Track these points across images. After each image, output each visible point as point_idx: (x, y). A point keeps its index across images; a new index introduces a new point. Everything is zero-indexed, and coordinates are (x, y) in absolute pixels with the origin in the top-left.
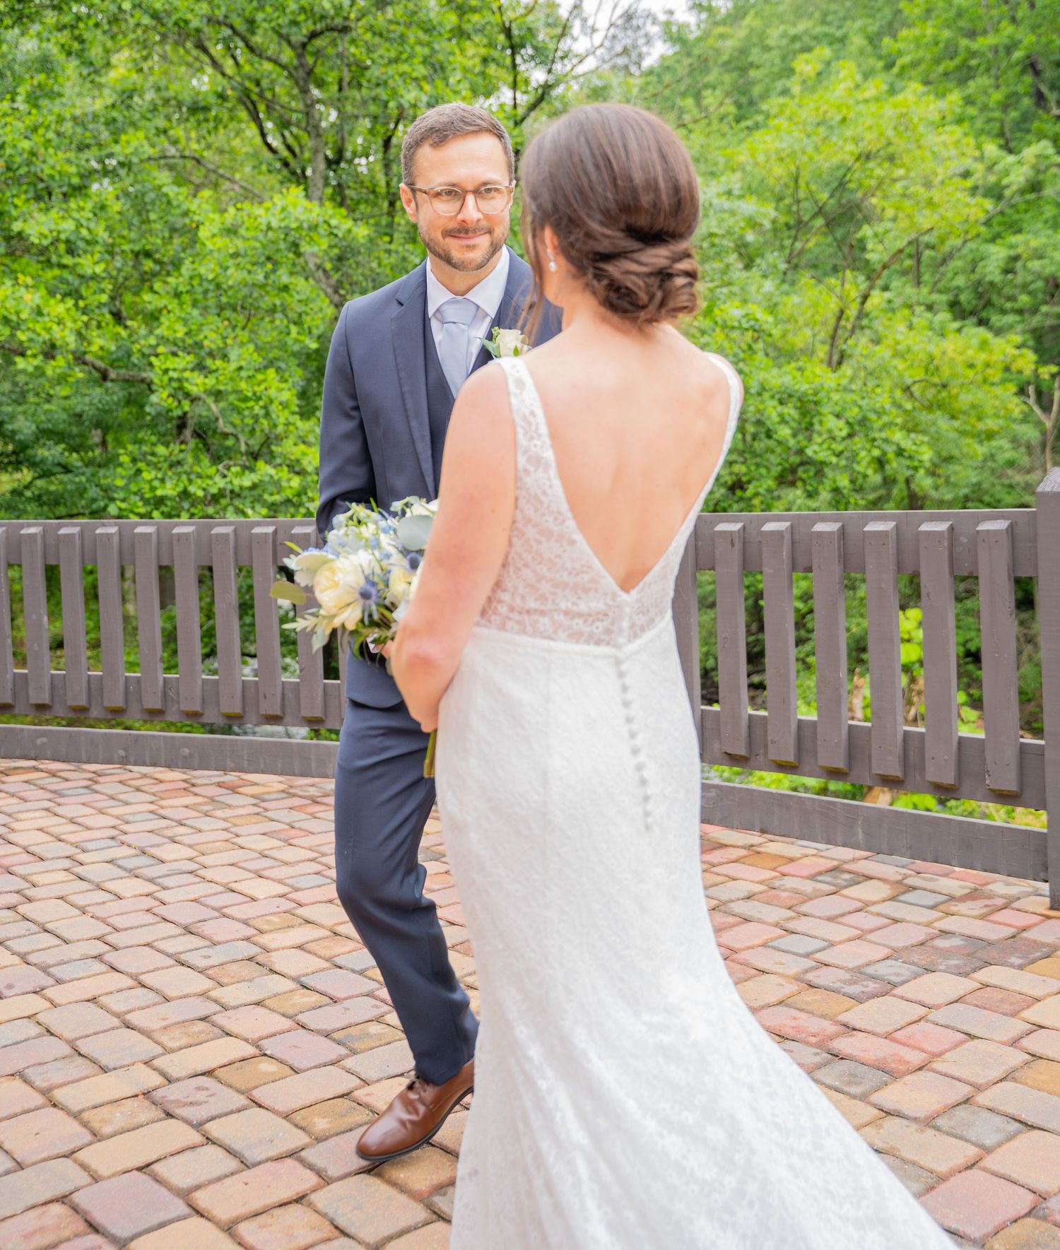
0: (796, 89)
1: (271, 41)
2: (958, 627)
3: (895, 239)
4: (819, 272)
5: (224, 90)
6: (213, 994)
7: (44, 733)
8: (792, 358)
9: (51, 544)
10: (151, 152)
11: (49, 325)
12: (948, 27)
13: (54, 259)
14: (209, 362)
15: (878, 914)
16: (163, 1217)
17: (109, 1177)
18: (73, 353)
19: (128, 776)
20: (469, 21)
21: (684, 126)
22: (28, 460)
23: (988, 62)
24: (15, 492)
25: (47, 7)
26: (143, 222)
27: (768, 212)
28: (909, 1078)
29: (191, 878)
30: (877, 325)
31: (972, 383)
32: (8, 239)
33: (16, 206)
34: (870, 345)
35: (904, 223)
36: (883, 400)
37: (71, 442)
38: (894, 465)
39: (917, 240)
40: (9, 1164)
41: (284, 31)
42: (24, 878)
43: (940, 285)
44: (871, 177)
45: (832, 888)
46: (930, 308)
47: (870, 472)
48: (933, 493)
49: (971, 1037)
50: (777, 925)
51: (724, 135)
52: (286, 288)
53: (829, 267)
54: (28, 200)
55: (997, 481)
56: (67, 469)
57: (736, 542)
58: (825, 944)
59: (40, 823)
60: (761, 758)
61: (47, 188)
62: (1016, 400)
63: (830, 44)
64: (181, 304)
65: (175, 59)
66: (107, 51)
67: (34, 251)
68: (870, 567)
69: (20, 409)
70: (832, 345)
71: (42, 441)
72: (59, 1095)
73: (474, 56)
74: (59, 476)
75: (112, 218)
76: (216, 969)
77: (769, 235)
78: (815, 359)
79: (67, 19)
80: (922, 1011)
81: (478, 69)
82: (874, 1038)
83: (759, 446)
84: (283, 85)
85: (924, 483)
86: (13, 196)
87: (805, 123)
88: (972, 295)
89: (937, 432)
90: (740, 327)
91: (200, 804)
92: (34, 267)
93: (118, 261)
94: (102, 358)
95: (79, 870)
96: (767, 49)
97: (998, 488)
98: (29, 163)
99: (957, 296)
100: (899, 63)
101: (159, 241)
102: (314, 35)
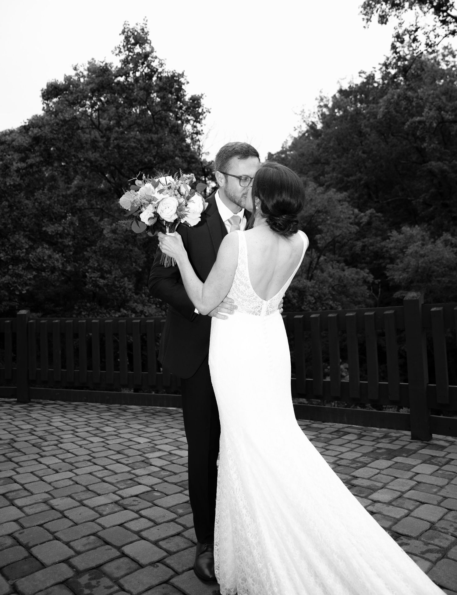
5: (110, 188)
6: (132, 472)
11: (53, 261)
17: (109, 528)
26: (85, 229)
30: (322, 267)
32: (41, 233)
33: (44, 222)
34: (321, 273)
39: (334, 240)
43: (341, 255)
44: (320, 218)
45: (338, 436)
46: (338, 262)
52: (131, 250)
54: (47, 221)
60: (311, 395)
64: (96, 255)
76: (131, 464)
78: (303, 278)
86: (43, 219)
95: (77, 434)
101: (89, 235)
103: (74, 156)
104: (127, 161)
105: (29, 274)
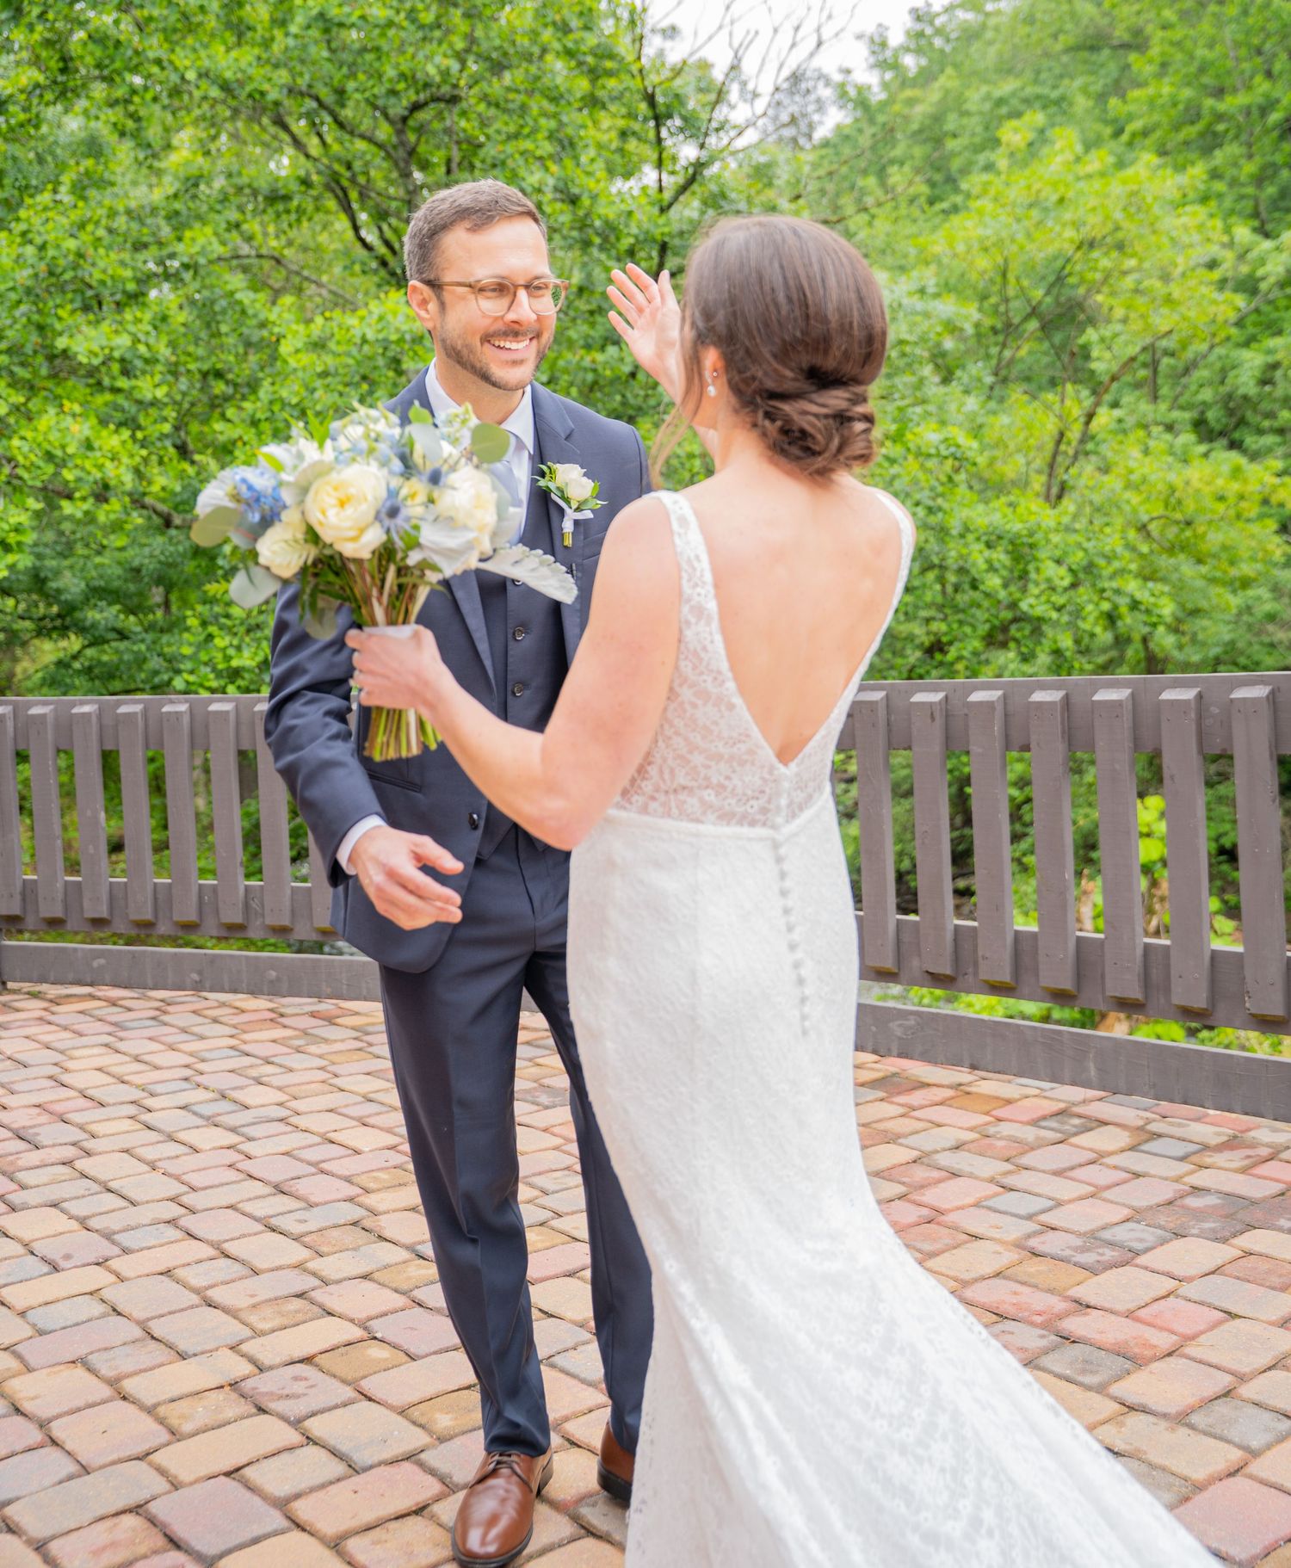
0: (1003, 164)
1: (364, 115)
2: (1210, 819)
3: (1126, 344)
4: (1033, 386)
5: (308, 174)
6: (311, 1265)
7: (102, 954)
8: (1001, 491)
9: (108, 725)
10: (220, 250)
11: (101, 461)
12: (1189, 84)
13: (106, 381)
15: (1115, 1167)
16: (257, 1530)
17: (191, 1484)
18: (130, 494)
19: (205, 1004)
20: (604, 87)
21: (866, 210)
22: (76, 625)
23: (1239, 127)
24: (60, 663)
25: (96, 78)
26: (213, 336)
27: (970, 314)
28: (1155, 1366)
29: (281, 1127)
30: (1104, 449)
31: (1222, 519)
32: (51, 358)
33: (60, 319)
34: (1097, 474)
35: (1136, 325)
36: (1113, 540)
37: (128, 602)
38: (1128, 620)
39: (1153, 345)
40: (72, 1468)
41: (380, 102)
42: (82, 1128)
43: (1182, 400)
44: (1095, 269)
45: (1059, 1136)
46: (1169, 428)
47: (1098, 630)
48: (1176, 654)
49: (1232, 1315)
50: (991, 1180)
51: (915, 221)
53: (1044, 380)
54: (73, 312)
55: (1254, 639)
56: (123, 635)
57: (937, 715)
58: (1051, 1203)
59: (99, 1062)
60: (970, 978)
61: (97, 296)
62: (1277, 539)
63: (1044, 107)
64: (259, 434)
65: (249, 139)
66: (167, 130)
67: (82, 372)
68: (1100, 744)
69: (66, 563)
70: (1050, 475)
71: (93, 601)
72: (129, 1385)
73: (610, 129)
74: (114, 644)
75: (175, 331)
76: (314, 1236)
77: (972, 342)
78: (1030, 493)
79: (120, 93)
80: (1171, 1284)
81: (614, 146)
82: (1113, 1317)
83: (962, 599)
84: (379, 168)
85: (1165, 641)
86: (57, 306)
87: (1014, 205)
88: (1222, 412)
89: (1180, 580)
90: (938, 455)
91: (291, 1038)
92: (82, 391)
93: (183, 383)
94: (163, 501)
95: (147, 1117)
96: (966, 114)
97: (1256, 647)
99: (1203, 413)
100: (1129, 129)
101: (232, 358)
102: (416, 107)
103: (158, 62)
104: (361, 77)
105: (12, 509)
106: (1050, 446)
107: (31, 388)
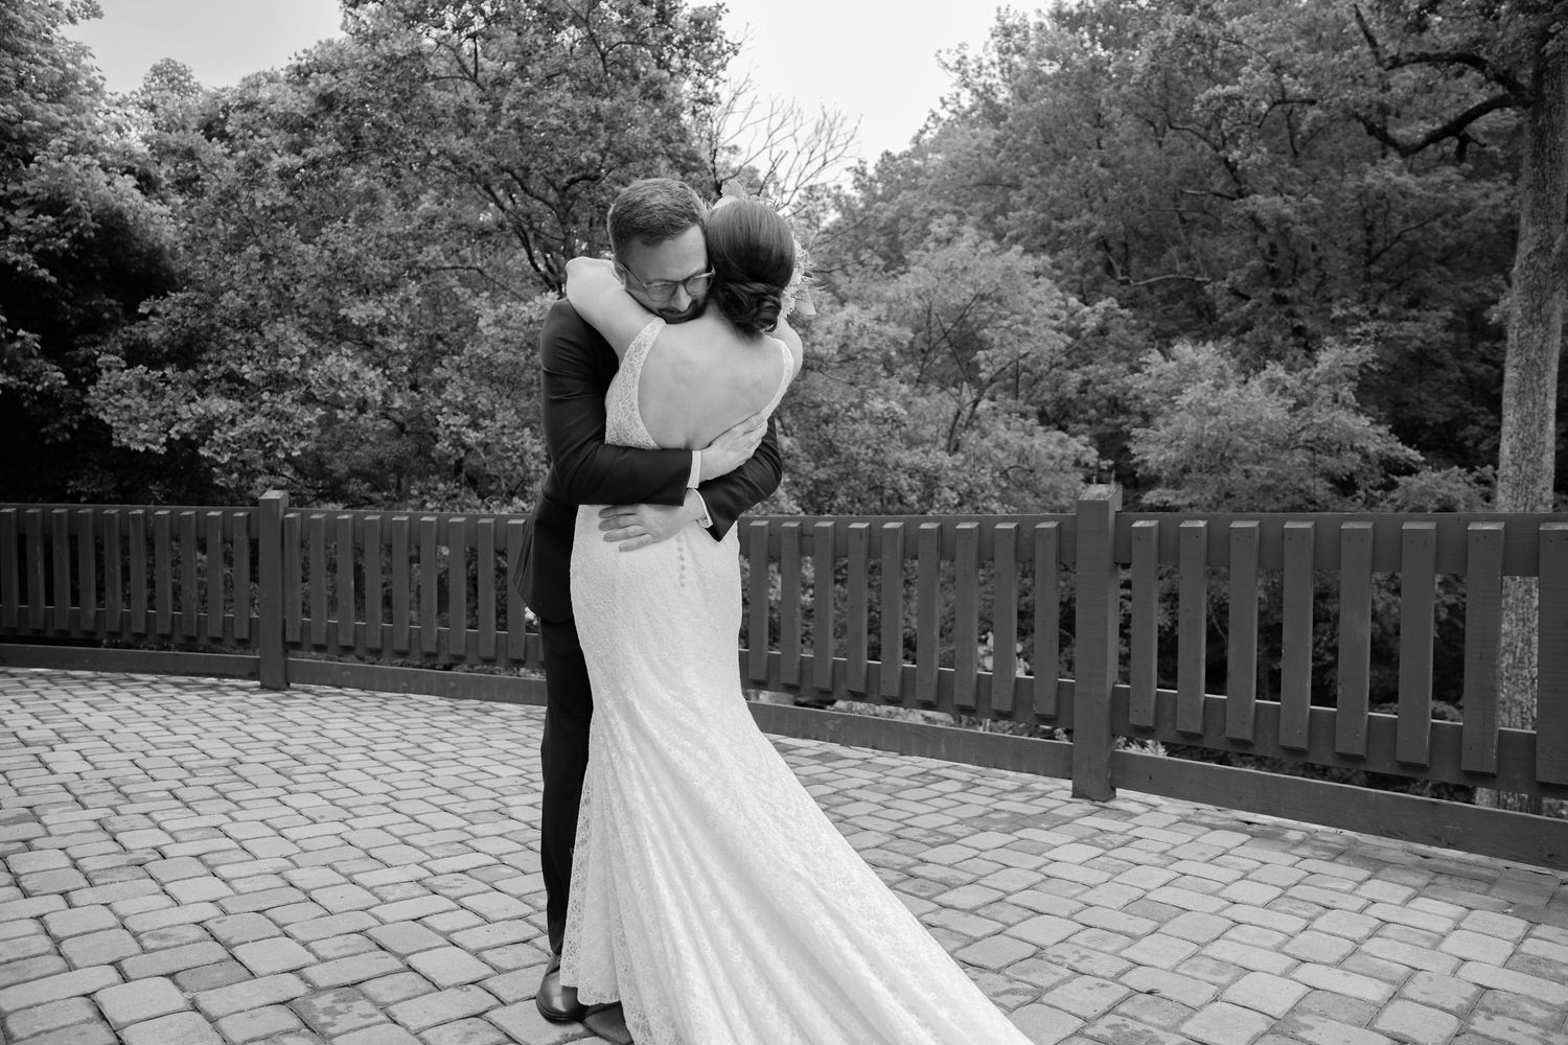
0: (931, 246)
1: (541, 185)
3: (1001, 360)
4: (944, 384)
5: (503, 221)
7: (348, 668)
8: (920, 444)
9: (359, 527)
11: (363, 386)
13: (369, 338)
14: (481, 421)
17: (392, 923)
18: (380, 409)
19: (410, 700)
22: (341, 493)
25: (375, 151)
26: (437, 314)
27: (907, 337)
30: (984, 425)
31: (1051, 470)
32: (336, 322)
33: (343, 297)
34: (978, 439)
35: (1007, 350)
37: (375, 481)
39: (1016, 362)
41: (551, 177)
43: (1032, 399)
46: (1024, 415)
51: (876, 280)
53: (950, 380)
54: (351, 293)
56: (370, 501)
61: (366, 285)
65: (469, 197)
66: (417, 189)
67: (354, 332)
70: (951, 437)
77: (907, 353)
78: (937, 447)
83: (893, 508)
84: (548, 219)
86: (341, 290)
87: (936, 270)
90: (883, 418)
91: (461, 720)
92: (353, 343)
93: (417, 342)
94: (401, 415)
96: (913, 220)
98: (354, 265)
99: (1044, 407)
101: (448, 329)
102: (573, 182)
103: (415, 143)
104: (540, 160)
105: (306, 412)
106: (951, 419)
107: (321, 338)
